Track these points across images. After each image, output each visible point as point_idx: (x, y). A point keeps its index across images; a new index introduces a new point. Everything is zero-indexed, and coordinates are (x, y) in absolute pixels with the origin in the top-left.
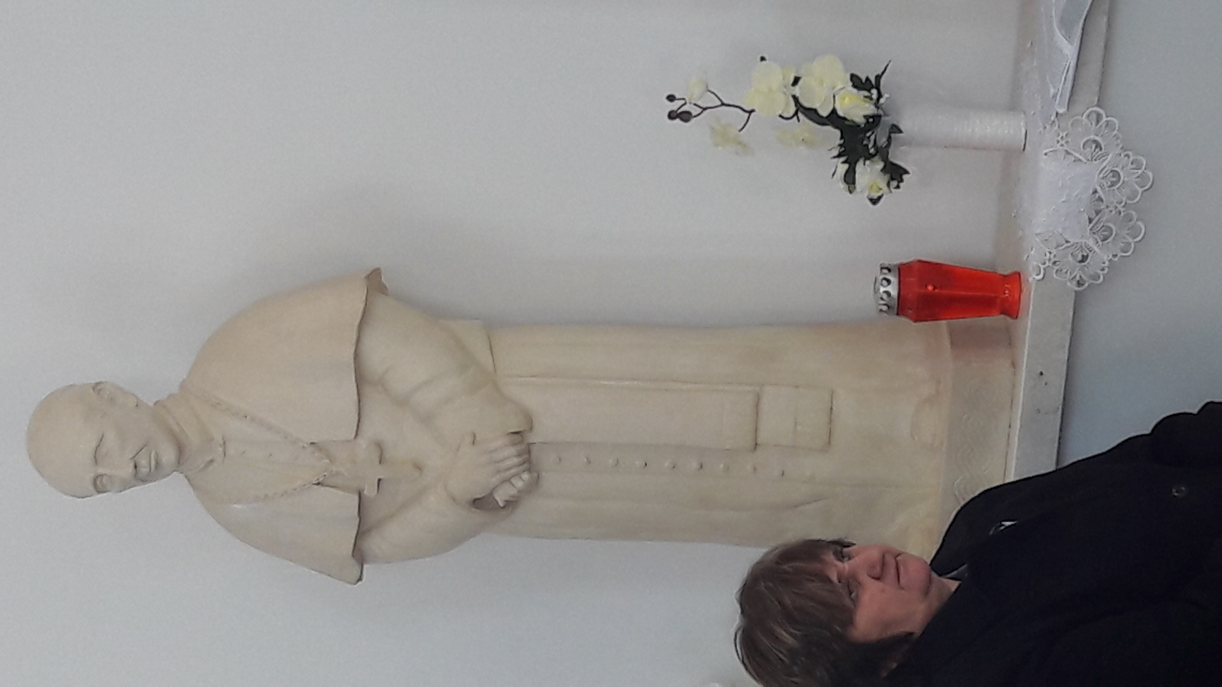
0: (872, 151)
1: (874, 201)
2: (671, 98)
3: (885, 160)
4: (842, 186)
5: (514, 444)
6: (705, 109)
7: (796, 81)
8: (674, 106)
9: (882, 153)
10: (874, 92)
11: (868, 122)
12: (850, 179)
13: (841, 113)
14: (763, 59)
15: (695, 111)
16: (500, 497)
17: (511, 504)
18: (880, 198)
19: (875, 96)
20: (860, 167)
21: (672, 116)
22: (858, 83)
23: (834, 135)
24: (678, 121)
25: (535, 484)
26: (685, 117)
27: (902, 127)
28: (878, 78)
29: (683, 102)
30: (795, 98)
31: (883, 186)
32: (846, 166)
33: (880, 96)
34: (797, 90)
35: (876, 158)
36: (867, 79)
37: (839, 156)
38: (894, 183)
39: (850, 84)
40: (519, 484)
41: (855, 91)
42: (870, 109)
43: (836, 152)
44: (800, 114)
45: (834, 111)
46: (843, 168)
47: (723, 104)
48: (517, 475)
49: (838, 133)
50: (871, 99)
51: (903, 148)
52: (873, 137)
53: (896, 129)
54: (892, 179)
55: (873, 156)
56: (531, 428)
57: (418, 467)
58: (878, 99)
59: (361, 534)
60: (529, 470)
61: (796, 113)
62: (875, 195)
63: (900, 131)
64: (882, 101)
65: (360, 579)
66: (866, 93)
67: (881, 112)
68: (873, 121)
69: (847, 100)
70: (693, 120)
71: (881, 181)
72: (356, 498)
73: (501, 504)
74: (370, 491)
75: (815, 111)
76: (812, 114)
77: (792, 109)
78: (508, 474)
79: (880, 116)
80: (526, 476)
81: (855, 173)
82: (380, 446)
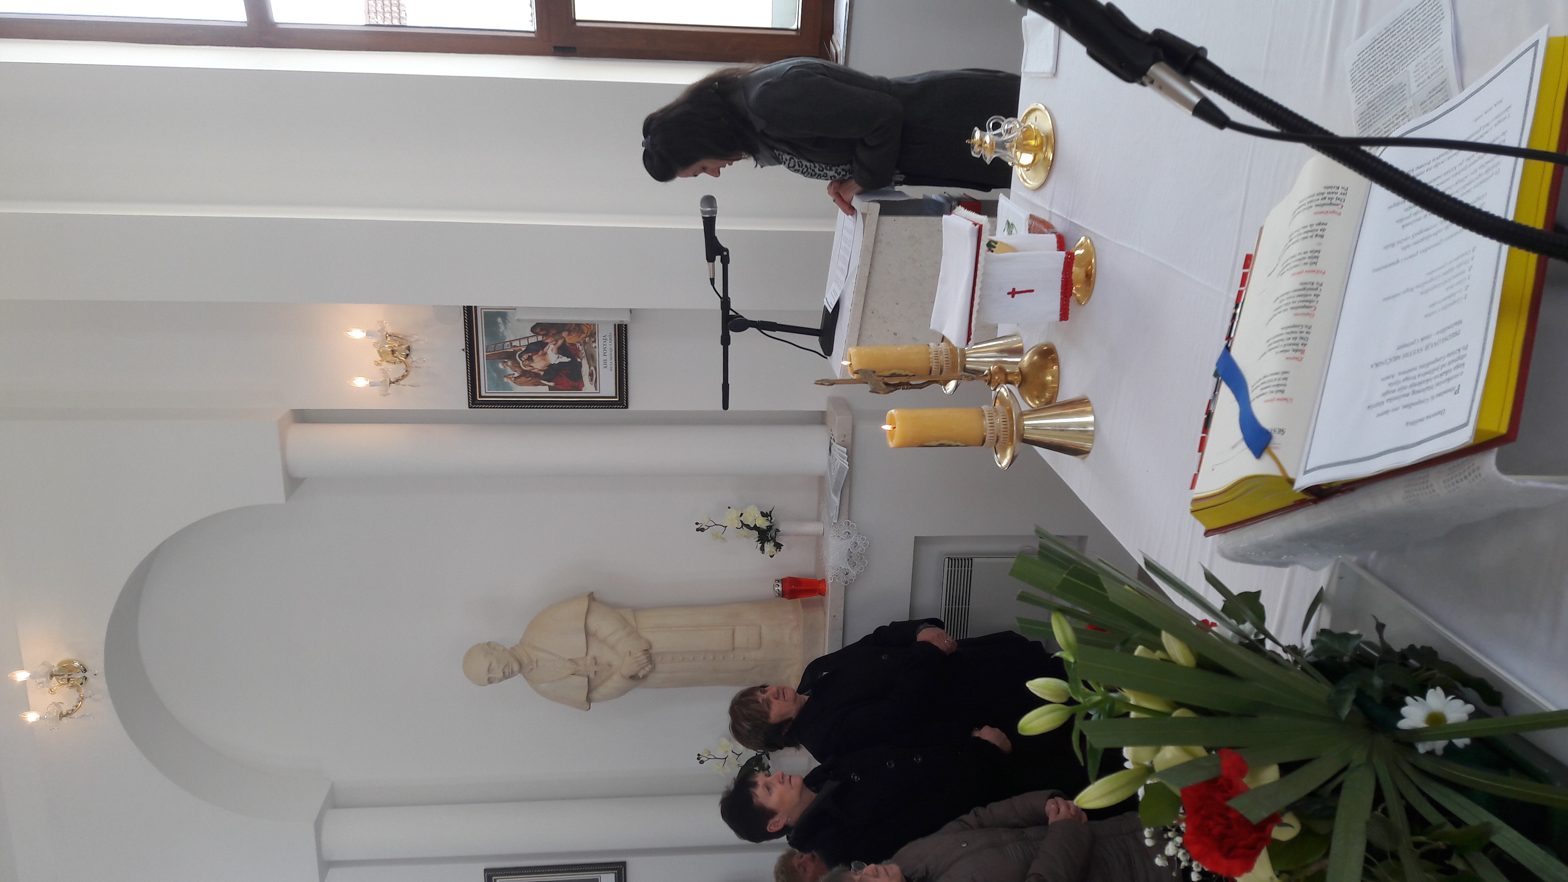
0: (770, 539)
1: (771, 557)
2: (697, 524)
3: (775, 541)
4: (760, 551)
5: (645, 654)
6: (709, 527)
7: (742, 515)
8: (698, 526)
9: (773, 539)
10: (769, 517)
11: (768, 528)
12: (762, 549)
13: (758, 526)
14: (729, 508)
15: (706, 528)
16: (641, 675)
17: (645, 677)
18: (773, 555)
19: (770, 519)
20: (766, 545)
21: (698, 530)
22: (764, 515)
23: (756, 533)
24: (700, 531)
25: (653, 670)
26: (702, 530)
27: (780, 530)
28: (770, 512)
29: (701, 525)
30: (741, 521)
31: (775, 551)
32: (761, 544)
33: (771, 519)
34: (742, 518)
35: (771, 541)
36: (767, 513)
37: (758, 541)
38: (779, 550)
39: (761, 515)
40: (647, 669)
41: (763, 517)
42: (768, 524)
43: (757, 539)
44: (743, 527)
45: (755, 525)
46: (760, 545)
47: (716, 525)
48: (646, 666)
49: (757, 533)
50: (768, 520)
51: (781, 537)
52: (770, 534)
53: (778, 530)
54: (777, 548)
55: (771, 540)
56: (651, 648)
57: (610, 665)
58: (771, 520)
59: (589, 692)
60: (651, 664)
61: (742, 527)
62: (772, 555)
63: (780, 531)
64: (772, 520)
65: (590, 709)
66: (767, 518)
67: (772, 524)
68: (770, 528)
69: (760, 521)
70: (705, 531)
71: (774, 549)
72: (587, 679)
73: (641, 677)
74: (592, 676)
75: (749, 525)
76: (748, 526)
77: (741, 525)
78: (643, 666)
79: (772, 526)
80: (650, 666)
81: (764, 547)
82: (595, 658)
